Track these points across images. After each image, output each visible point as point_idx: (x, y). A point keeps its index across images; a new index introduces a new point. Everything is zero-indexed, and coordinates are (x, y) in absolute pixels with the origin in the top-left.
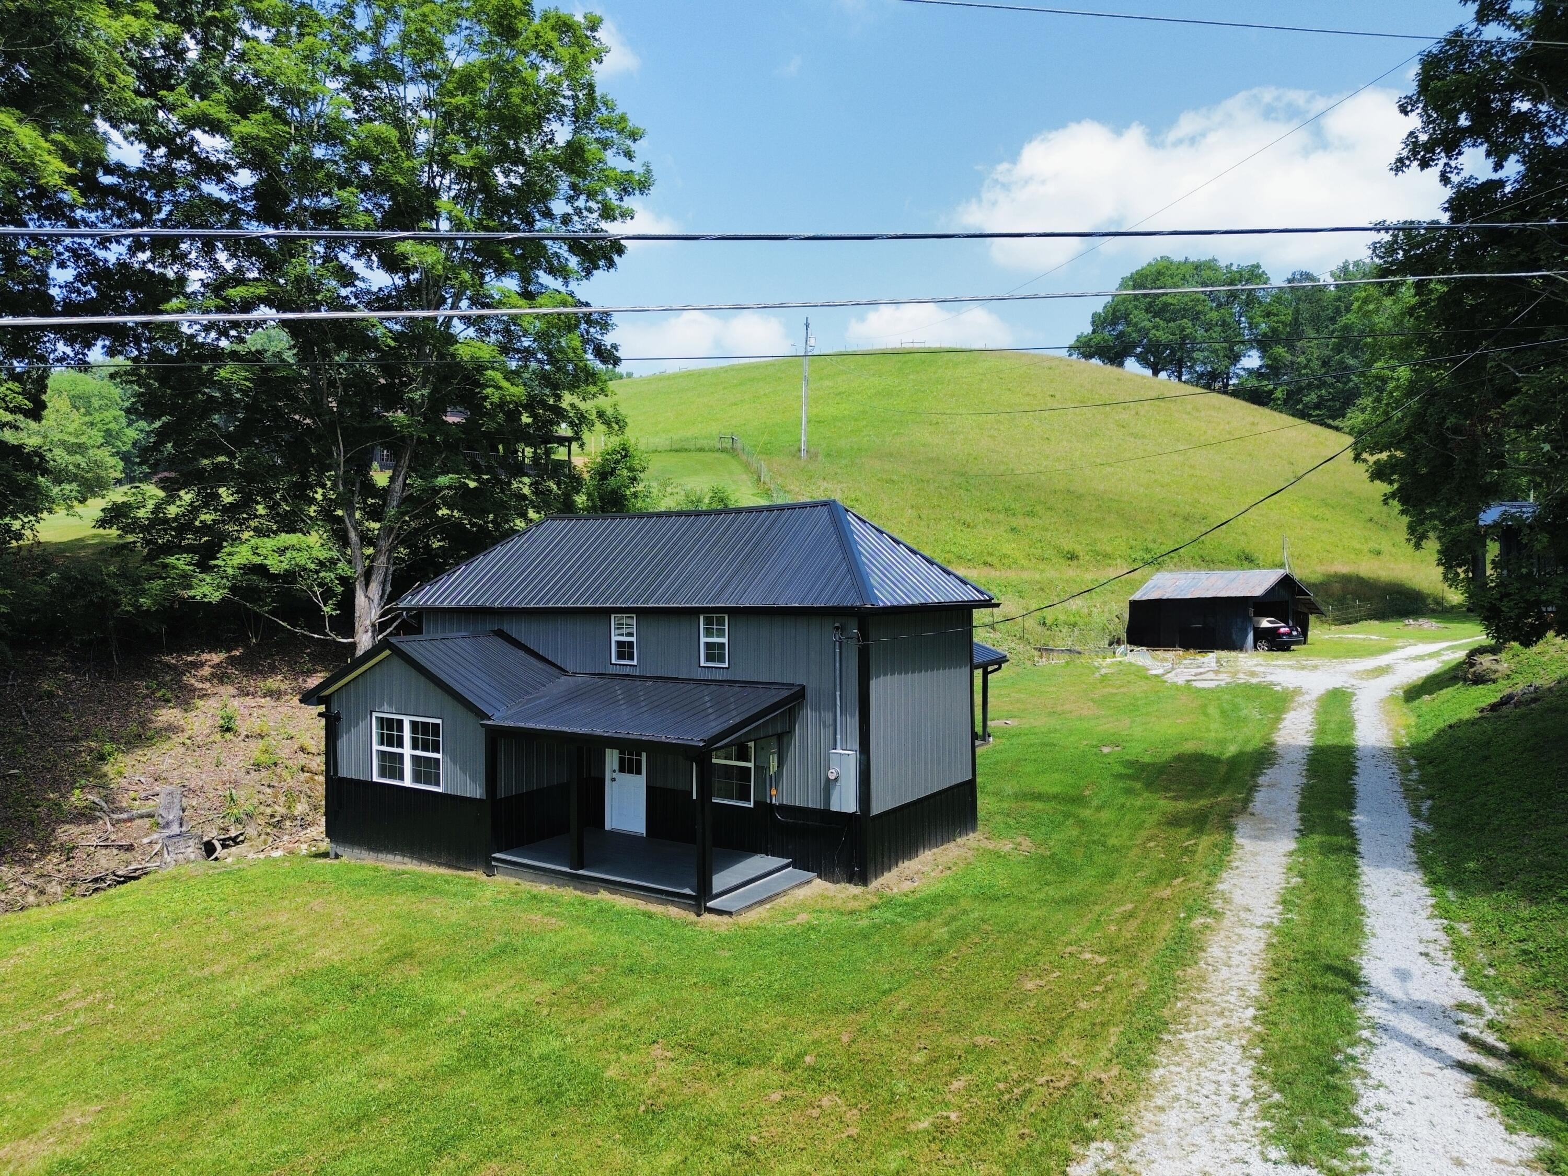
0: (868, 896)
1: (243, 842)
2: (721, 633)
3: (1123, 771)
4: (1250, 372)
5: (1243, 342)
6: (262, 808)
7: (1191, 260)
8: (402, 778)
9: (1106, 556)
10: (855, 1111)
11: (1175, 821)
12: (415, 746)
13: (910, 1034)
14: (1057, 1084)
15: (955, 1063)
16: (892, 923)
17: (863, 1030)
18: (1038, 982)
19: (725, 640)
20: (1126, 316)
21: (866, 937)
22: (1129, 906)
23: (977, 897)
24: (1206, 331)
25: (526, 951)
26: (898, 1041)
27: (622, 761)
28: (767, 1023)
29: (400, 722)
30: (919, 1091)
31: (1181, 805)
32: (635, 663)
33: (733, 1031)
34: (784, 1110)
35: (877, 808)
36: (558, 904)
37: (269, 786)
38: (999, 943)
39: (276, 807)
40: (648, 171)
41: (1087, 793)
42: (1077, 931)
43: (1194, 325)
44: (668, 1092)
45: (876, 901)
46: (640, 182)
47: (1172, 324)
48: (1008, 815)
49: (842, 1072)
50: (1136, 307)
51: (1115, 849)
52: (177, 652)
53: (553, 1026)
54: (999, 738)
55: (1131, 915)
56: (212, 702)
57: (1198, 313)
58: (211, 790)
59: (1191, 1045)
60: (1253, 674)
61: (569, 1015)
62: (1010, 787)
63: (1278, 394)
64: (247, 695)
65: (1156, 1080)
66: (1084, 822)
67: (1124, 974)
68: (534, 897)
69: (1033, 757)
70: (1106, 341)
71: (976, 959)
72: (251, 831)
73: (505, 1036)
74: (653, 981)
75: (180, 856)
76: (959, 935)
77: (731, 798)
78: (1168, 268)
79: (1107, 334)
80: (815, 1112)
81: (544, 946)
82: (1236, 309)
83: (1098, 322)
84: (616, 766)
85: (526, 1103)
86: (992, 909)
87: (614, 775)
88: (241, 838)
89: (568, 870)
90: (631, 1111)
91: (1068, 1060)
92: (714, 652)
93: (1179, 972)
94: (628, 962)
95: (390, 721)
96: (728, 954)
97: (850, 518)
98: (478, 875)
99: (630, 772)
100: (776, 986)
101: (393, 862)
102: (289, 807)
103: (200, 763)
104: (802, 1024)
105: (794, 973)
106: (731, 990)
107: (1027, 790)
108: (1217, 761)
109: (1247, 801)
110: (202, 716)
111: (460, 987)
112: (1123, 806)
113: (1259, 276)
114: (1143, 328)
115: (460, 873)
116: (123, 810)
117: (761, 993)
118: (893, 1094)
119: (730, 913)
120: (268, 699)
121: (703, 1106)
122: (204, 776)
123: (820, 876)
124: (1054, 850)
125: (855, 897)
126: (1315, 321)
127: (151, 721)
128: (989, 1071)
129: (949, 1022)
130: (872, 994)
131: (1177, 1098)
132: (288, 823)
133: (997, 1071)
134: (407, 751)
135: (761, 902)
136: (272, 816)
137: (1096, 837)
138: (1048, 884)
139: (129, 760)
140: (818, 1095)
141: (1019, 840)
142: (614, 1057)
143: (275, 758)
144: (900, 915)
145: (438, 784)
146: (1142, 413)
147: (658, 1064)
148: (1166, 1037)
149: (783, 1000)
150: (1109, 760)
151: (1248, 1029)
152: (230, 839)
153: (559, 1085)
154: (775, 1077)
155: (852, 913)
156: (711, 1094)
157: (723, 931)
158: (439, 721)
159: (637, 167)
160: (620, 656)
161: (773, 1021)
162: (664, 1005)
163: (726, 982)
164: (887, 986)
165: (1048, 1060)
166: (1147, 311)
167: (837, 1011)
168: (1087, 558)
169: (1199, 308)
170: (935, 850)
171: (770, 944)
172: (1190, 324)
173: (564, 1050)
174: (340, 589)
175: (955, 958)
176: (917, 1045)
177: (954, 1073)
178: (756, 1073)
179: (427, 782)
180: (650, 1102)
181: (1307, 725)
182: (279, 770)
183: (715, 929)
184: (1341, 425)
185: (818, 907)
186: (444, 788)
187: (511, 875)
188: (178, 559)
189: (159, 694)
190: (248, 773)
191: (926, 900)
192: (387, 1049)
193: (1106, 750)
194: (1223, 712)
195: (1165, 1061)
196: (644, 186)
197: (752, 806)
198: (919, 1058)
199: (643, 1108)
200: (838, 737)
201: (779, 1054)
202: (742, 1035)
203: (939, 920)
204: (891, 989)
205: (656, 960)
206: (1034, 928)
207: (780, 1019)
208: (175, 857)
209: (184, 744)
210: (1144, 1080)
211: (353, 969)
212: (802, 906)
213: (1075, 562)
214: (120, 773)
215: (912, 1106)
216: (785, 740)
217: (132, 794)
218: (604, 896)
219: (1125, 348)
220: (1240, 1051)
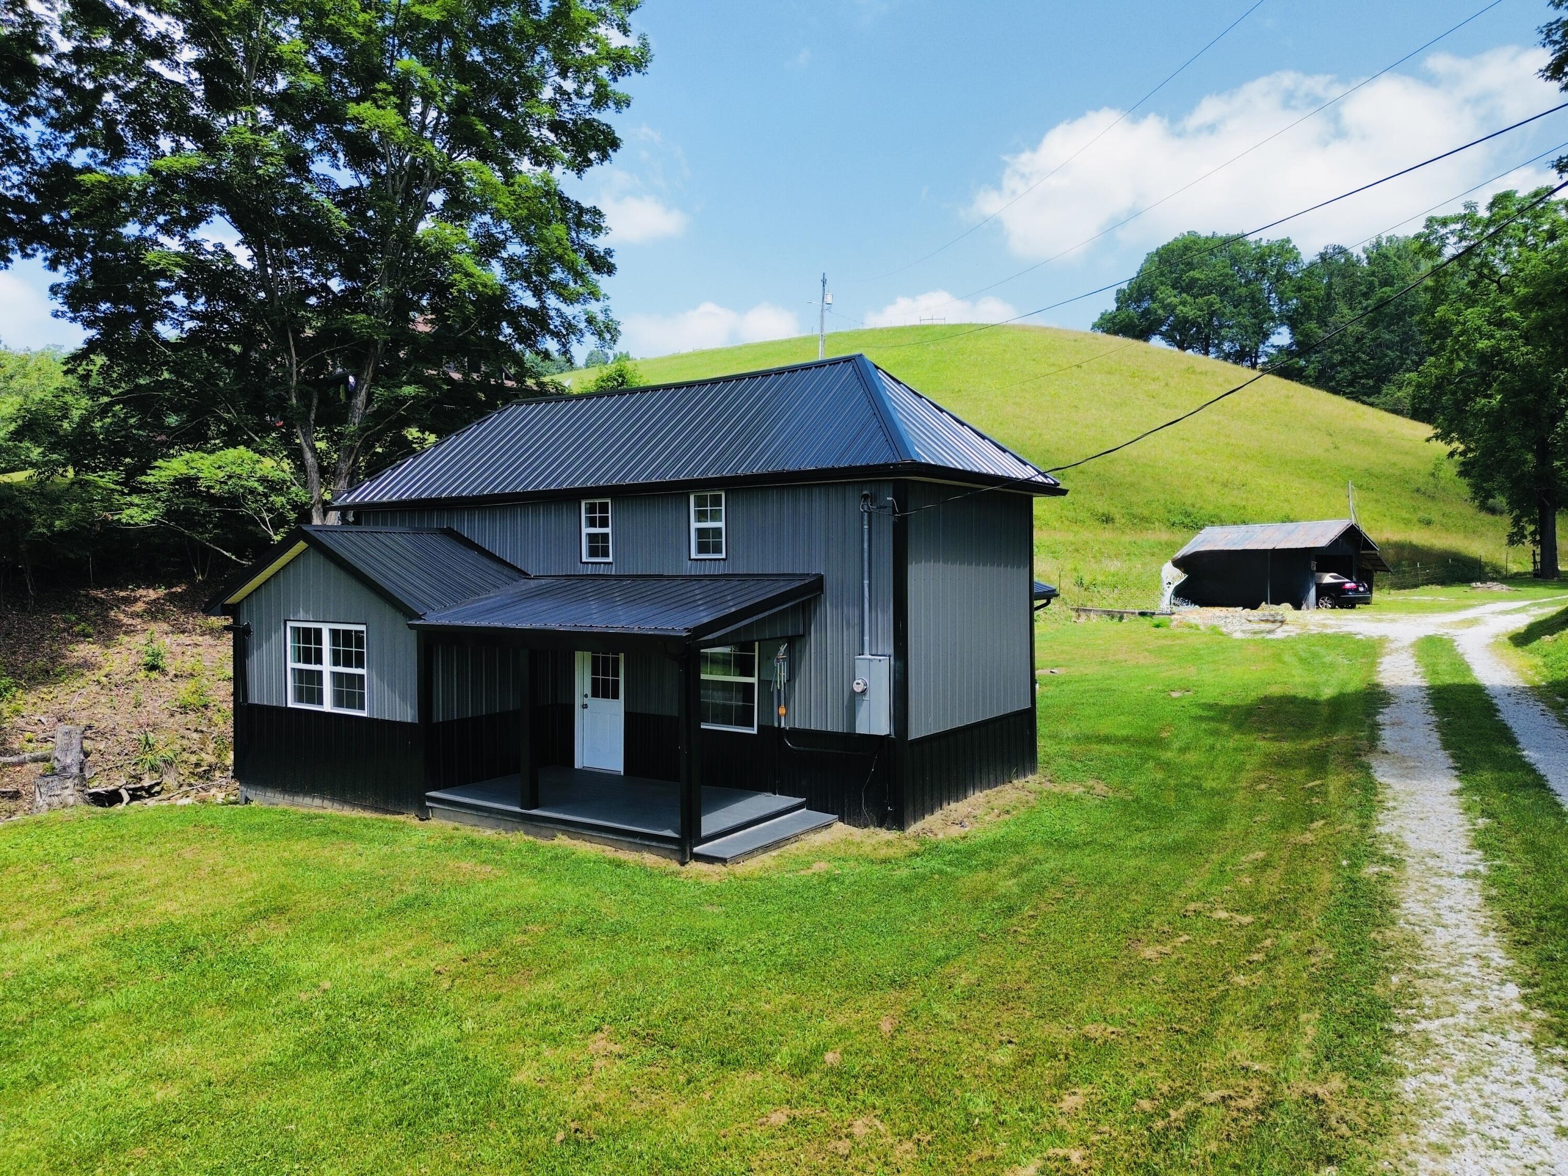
0: (905, 842)
1: (159, 793)
2: (715, 517)
3: (1200, 712)
4: (1280, 349)
5: (1273, 319)
6: (185, 755)
7: (1219, 235)
8: (321, 702)
9: (1144, 519)
10: (908, 1145)
11: (1283, 762)
12: (336, 663)
13: (983, 1020)
14: (1242, 1103)
15: (1061, 1067)
16: (941, 872)
17: (912, 1014)
18: (1159, 948)
19: (721, 525)
20: (1152, 294)
21: (906, 889)
22: (1261, 855)
23: (1049, 844)
24: (1235, 307)
25: (442, 904)
26: (967, 1031)
27: (595, 682)
28: (768, 1002)
29: (319, 632)
30: (1012, 1111)
31: (1286, 746)
32: (610, 559)
33: (718, 1014)
34: (792, 1142)
35: (914, 733)
36: (501, 851)
37: (196, 731)
38: (1092, 898)
39: (203, 755)
40: (645, 45)
41: (1164, 735)
42: (1194, 885)
43: (1222, 301)
44: (606, 1109)
45: (915, 847)
46: (635, 58)
47: (1199, 300)
48: (1072, 758)
49: (883, 1077)
50: (1162, 283)
51: (1214, 793)
52: (109, 587)
53: (451, 1006)
54: (1046, 685)
55: (1265, 865)
56: (141, 639)
57: (1227, 289)
58: (124, 732)
59: (1442, 1040)
60: (1325, 626)
61: (478, 989)
62: (1068, 730)
63: (1310, 371)
64: (183, 632)
65: (1411, 1097)
66: (1168, 764)
67: (1289, 939)
68: (473, 843)
69: (1091, 700)
70: (1131, 319)
71: (1062, 918)
72: (170, 780)
73: (376, 1020)
74: (611, 944)
75: (55, 799)
76: (1032, 889)
77: (729, 723)
78: (1195, 242)
79: (1132, 311)
80: (843, 1147)
81: (467, 899)
82: (1266, 284)
83: (1123, 299)
84: (588, 690)
85: (376, 1126)
86: (1070, 858)
87: (586, 701)
88: (157, 789)
89: (518, 809)
90: (540, 1140)
91: (1247, 1063)
92: (708, 540)
93: (1373, 935)
94: (579, 919)
95: (307, 631)
96: (717, 910)
97: (880, 374)
98: (410, 819)
99: (605, 696)
100: (783, 951)
101: (310, 806)
102: (219, 755)
103: (115, 704)
104: (820, 1005)
105: (808, 936)
106: (718, 956)
107: (1089, 732)
108: (1314, 703)
109: (1373, 739)
110: (125, 653)
111: (334, 950)
112: (1212, 747)
113: (1290, 251)
114: (1169, 304)
115: (388, 817)
116: (15, 753)
117: (760, 961)
118: (969, 1116)
119: (723, 861)
120: (207, 637)
121: (660, 1133)
122: (118, 718)
123: (842, 819)
124: (1136, 793)
125: (889, 844)
126: (1349, 296)
127: (64, 657)
128: (1120, 1081)
129: (1039, 1003)
130: (920, 964)
131: (1459, 1130)
132: (218, 774)
133: (1132, 1080)
134: (327, 667)
135: (766, 848)
136: (197, 765)
137: (1187, 780)
138: (1138, 830)
139: (31, 698)
140: (847, 1116)
141: (1090, 783)
142: (532, 1051)
143: (204, 700)
144: (951, 864)
145: (362, 708)
146: (1172, 384)
147: (597, 1063)
148: (1398, 1029)
149: (792, 970)
150: (1182, 703)
151: (1523, 1017)
152: (142, 788)
153: (436, 1096)
154: (779, 1086)
155: (884, 861)
156: (675, 1113)
157: (714, 881)
158: (363, 628)
159: (632, 42)
160: (593, 552)
161: (778, 1000)
162: (620, 976)
163: (712, 946)
164: (941, 953)
165: (1210, 1064)
166: (1174, 287)
167: (872, 987)
168: (1124, 521)
169: (1228, 283)
170: (987, 792)
171: (775, 897)
172: (1218, 300)
173: (458, 1041)
174: (292, 516)
175: (1032, 916)
176: (998, 1037)
177: (1062, 1082)
178: (749, 1079)
179: (351, 706)
180: (573, 1125)
181: (1412, 667)
182: (209, 714)
183: (703, 880)
184: (1377, 401)
185: (841, 854)
186: (369, 711)
187: (449, 819)
188: (102, 477)
189: (76, 629)
190: (172, 715)
191: (983, 847)
192: (195, 1037)
193: (1174, 695)
194: (1302, 660)
195: (1411, 1066)
196: (640, 63)
197: (755, 732)
198: (1003, 1057)
199: (560, 1136)
200: (866, 638)
201: (785, 1049)
202: (729, 1020)
203: (1004, 871)
204: (947, 958)
205: (618, 918)
206: (1135, 880)
207: (787, 997)
208: (48, 800)
209: (99, 682)
210: (1389, 1098)
211: (196, 927)
212: (819, 854)
213: (1110, 525)
214: (17, 712)
215: (1001, 1136)
216: (798, 647)
217: (28, 735)
218: (563, 841)
219: (1150, 325)
220: (1529, 1050)
